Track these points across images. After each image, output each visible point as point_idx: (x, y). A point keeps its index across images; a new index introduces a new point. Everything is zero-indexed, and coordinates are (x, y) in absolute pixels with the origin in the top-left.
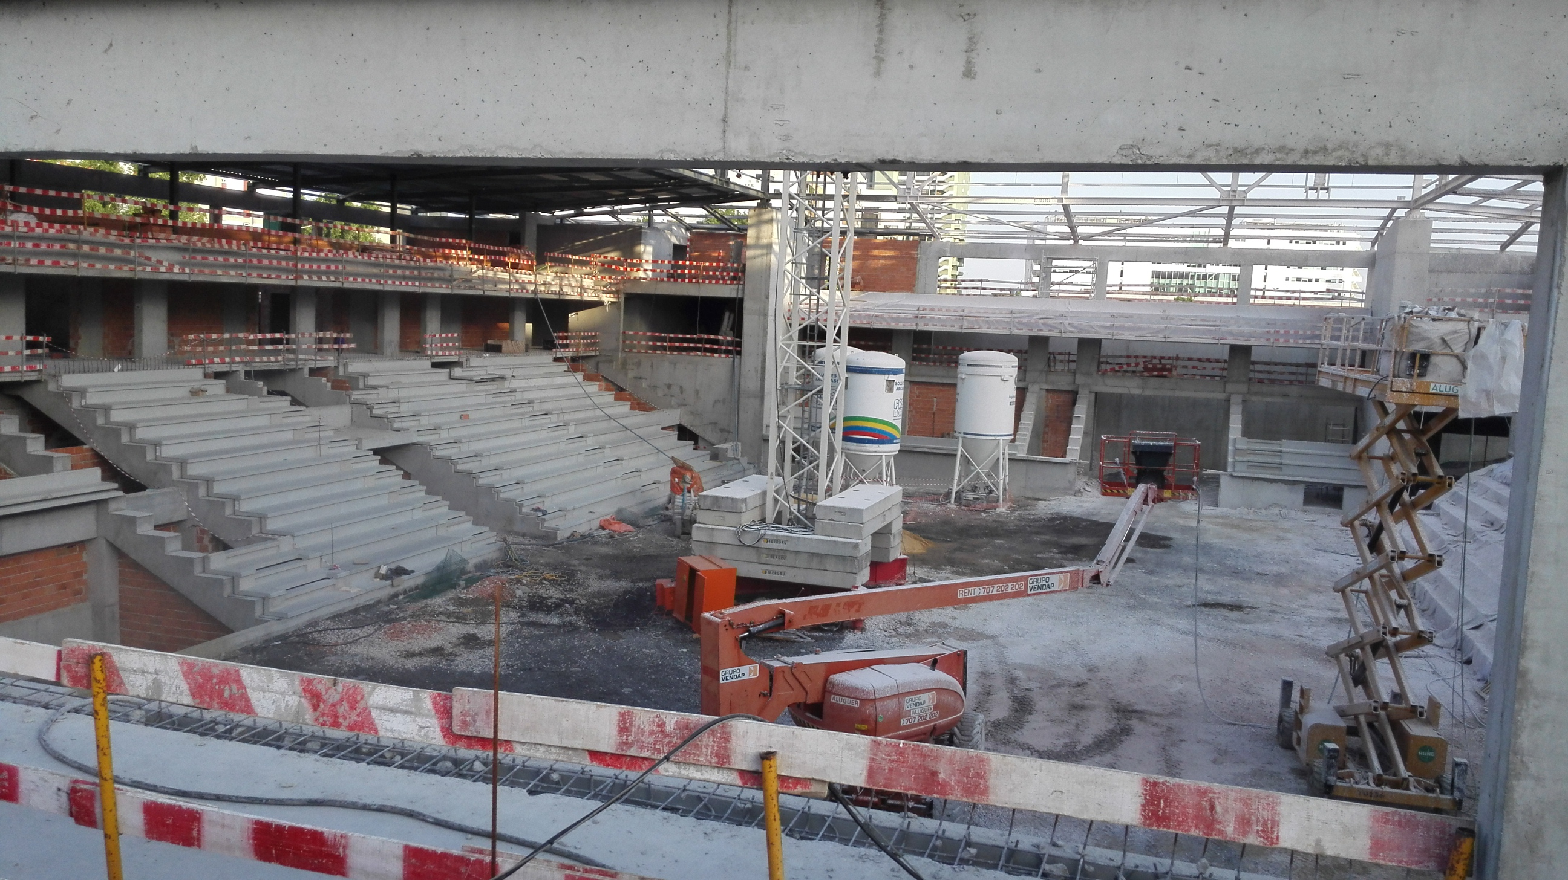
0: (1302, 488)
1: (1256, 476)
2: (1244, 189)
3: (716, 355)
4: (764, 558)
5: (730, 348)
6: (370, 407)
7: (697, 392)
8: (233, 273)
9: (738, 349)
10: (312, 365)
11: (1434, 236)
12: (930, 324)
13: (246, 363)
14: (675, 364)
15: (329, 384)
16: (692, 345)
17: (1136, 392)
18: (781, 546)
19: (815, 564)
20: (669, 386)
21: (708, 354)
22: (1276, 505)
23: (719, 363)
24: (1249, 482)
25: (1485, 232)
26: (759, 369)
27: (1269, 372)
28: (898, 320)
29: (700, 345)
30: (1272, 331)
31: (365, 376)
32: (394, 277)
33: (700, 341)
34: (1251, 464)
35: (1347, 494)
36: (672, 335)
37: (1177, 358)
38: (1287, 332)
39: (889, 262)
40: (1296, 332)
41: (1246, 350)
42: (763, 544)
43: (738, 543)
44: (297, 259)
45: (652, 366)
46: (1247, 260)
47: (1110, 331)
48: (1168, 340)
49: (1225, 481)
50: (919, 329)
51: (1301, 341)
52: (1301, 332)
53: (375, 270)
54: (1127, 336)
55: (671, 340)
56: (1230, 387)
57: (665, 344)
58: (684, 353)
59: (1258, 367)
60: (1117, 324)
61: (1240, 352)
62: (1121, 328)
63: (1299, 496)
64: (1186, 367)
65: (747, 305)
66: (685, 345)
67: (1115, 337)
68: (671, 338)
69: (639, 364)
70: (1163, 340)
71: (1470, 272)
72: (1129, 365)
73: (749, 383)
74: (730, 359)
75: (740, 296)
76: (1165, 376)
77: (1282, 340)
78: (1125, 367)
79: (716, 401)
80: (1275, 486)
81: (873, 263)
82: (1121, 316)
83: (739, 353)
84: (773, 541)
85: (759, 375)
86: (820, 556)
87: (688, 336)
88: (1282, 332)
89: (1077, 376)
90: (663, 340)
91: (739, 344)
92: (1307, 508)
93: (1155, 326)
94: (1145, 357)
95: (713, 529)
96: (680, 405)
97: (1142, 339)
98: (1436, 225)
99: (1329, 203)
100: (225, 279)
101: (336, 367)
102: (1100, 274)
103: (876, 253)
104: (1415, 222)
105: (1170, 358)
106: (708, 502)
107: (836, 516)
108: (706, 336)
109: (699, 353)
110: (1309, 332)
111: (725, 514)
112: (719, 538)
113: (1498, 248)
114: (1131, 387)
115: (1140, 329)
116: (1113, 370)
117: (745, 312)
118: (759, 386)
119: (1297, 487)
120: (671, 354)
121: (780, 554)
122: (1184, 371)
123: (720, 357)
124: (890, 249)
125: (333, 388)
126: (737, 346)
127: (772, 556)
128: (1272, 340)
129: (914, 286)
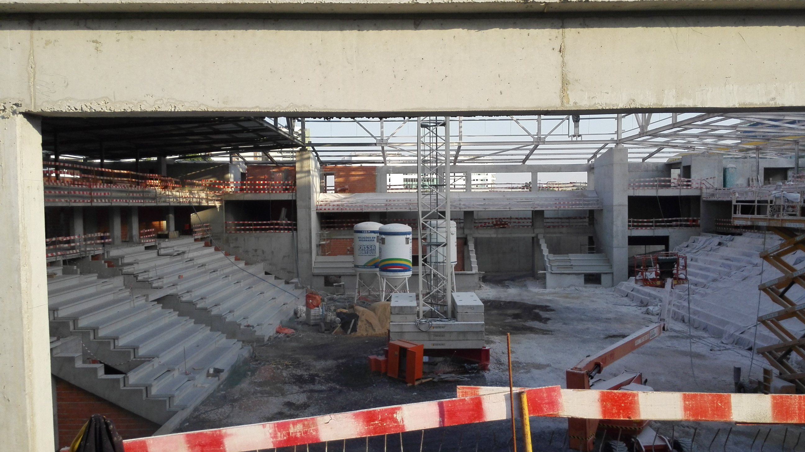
0: (583, 275)
1: (563, 272)
2: (544, 136)
3: (282, 231)
4: (432, 337)
5: (290, 227)
6: (136, 276)
7: (273, 252)
8: (63, 200)
9: (295, 227)
10: (92, 253)
11: (629, 155)
12: (394, 208)
13: (62, 255)
14: (258, 238)
15: (106, 264)
16: (267, 227)
17: (494, 236)
18: (442, 330)
19: (461, 337)
20: (256, 251)
21: (277, 231)
22: (572, 285)
23: (284, 237)
24: (559, 275)
25: (639, 153)
26: (308, 237)
27: (552, 222)
28: (376, 207)
29: (272, 227)
30: (558, 203)
31: (122, 257)
32: (133, 198)
33: (272, 224)
34: (559, 267)
35: (603, 278)
36: (255, 222)
37: (511, 218)
38: (564, 203)
39: (360, 178)
40: (568, 203)
41: (541, 213)
42: (432, 330)
43: (417, 330)
44: (91, 190)
45: (244, 240)
46: (535, 170)
47: (484, 207)
48: (511, 210)
49: (548, 276)
50: (388, 211)
51: (570, 207)
52: (570, 203)
53: (124, 195)
54: (492, 209)
55: (255, 225)
56: (537, 231)
57: (251, 227)
58: (263, 232)
59: (547, 220)
60: (487, 203)
61: (538, 214)
62: (489, 205)
63: (582, 280)
64: (515, 222)
65: (299, 203)
66: (263, 227)
67: (486, 210)
68: (254, 224)
69: (236, 239)
70: (509, 210)
71: (631, 172)
72: (489, 223)
73: (303, 245)
74: (290, 233)
75: (294, 198)
76: (505, 227)
77: (562, 207)
78: (487, 224)
79: (284, 257)
80: (570, 276)
81: (352, 179)
82: (488, 199)
83: (296, 230)
84: (436, 327)
85: (308, 240)
86: (464, 333)
87: (265, 222)
88: (562, 203)
89: (465, 230)
90: (250, 225)
91: (296, 225)
92: (586, 285)
93: (504, 203)
94: (496, 219)
95: (402, 325)
96: (264, 260)
97: (499, 210)
98: (629, 151)
99: (582, 142)
100: (60, 204)
101: (103, 254)
102: (468, 180)
103: (353, 173)
104: (621, 149)
105: (507, 218)
106: (397, 311)
107: (469, 311)
108: (275, 222)
109: (272, 231)
110: (574, 203)
111: (406, 316)
112: (406, 329)
113: (641, 160)
114: (491, 234)
115: (497, 205)
116: (481, 226)
117: (298, 207)
118: (308, 246)
119: (580, 276)
120: (255, 233)
121: (442, 334)
122: (515, 224)
123: (284, 232)
124: (361, 171)
125: (109, 266)
126: (294, 226)
127: (437, 336)
128: (558, 207)
129: (375, 189)
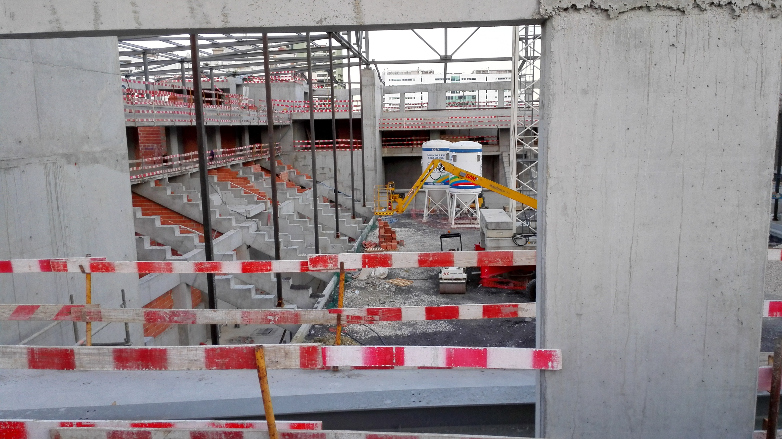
3: (348, 150)
5: (356, 145)
7: (339, 170)
9: (361, 145)
14: (325, 156)
16: (333, 145)
20: (323, 168)
21: (343, 150)
26: (373, 155)
33: (337, 143)
42: (528, 245)
43: (514, 245)
50: (450, 128)
57: (318, 146)
58: (330, 150)
65: (364, 122)
66: (330, 145)
68: (321, 142)
69: (305, 158)
73: (368, 163)
74: (357, 151)
75: (361, 118)
79: (350, 174)
83: (362, 148)
84: (533, 243)
85: (373, 158)
87: (331, 141)
96: (331, 178)
106: (493, 226)
108: (340, 140)
109: (338, 150)
117: (363, 126)
118: (373, 164)
120: (322, 151)
